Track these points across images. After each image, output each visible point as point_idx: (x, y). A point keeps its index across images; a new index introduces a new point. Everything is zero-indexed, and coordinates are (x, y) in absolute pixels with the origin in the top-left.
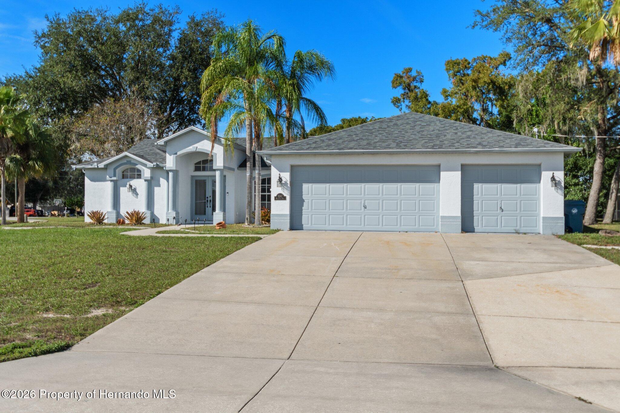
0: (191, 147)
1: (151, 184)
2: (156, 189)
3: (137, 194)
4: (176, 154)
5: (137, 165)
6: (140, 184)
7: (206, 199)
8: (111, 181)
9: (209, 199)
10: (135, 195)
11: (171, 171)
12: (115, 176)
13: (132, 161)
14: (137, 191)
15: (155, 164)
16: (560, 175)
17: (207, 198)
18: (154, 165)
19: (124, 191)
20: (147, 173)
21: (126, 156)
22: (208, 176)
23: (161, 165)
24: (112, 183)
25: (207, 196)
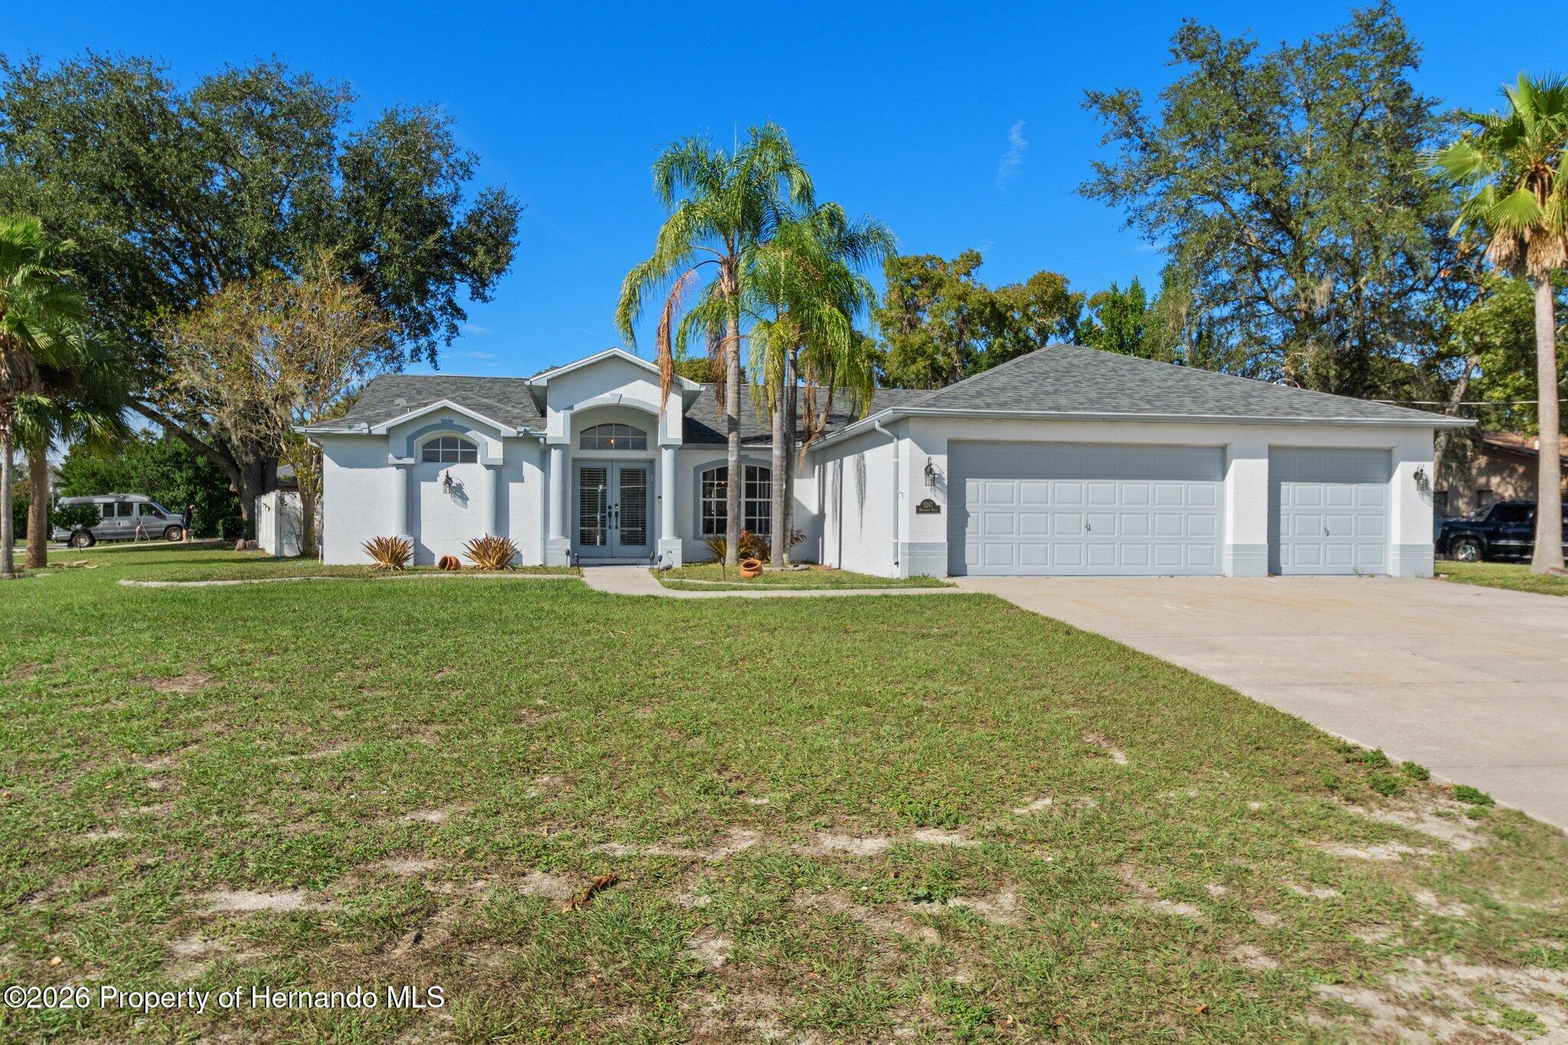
0: (607, 395)
1: (503, 475)
2: (514, 488)
3: (465, 499)
4: (571, 408)
5: (469, 430)
6: (474, 477)
7: (608, 510)
8: (398, 466)
9: (614, 511)
10: (459, 501)
11: (557, 446)
12: (410, 454)
13: (457, 422)
14: (466, 490)
15: (522, 429)
16: (1430, 469)
17: (610, 507)
18: (519, 433)
19: (431, 492)
20: (493, 450)
21: (445, 409)
22: (612, 461)
23: (535, 433)
24: (402, 471)
25: (608, 505)
